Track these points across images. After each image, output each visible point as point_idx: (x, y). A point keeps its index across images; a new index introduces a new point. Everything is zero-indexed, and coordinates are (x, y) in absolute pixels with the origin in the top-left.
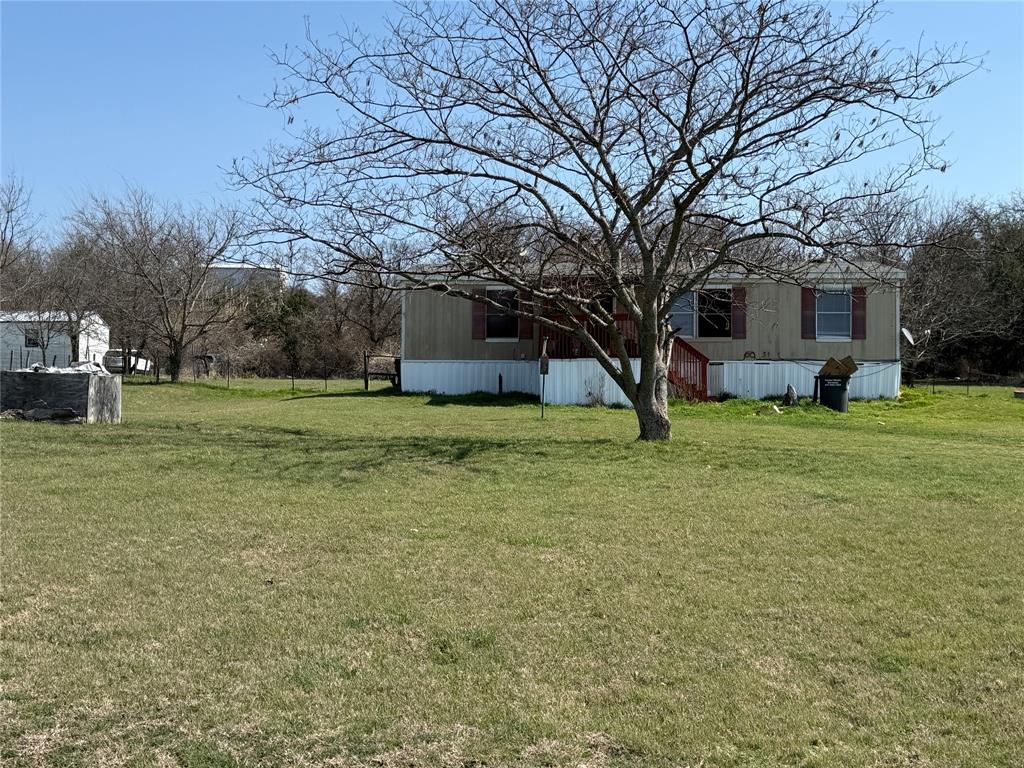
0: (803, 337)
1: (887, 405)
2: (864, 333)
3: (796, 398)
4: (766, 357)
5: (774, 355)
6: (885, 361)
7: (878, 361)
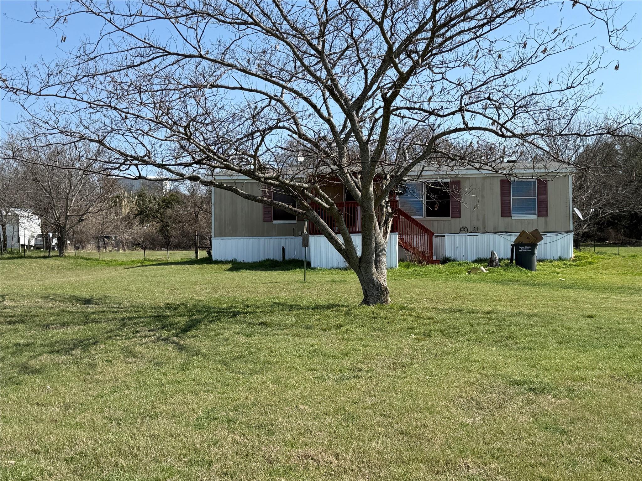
0: (502, 216)
1: (565, 264)
2: (547, 212)
3: (497, 261)
4: (476, 231)
5: (482, 230)
6: (562, 232)
7: (557, 232)
